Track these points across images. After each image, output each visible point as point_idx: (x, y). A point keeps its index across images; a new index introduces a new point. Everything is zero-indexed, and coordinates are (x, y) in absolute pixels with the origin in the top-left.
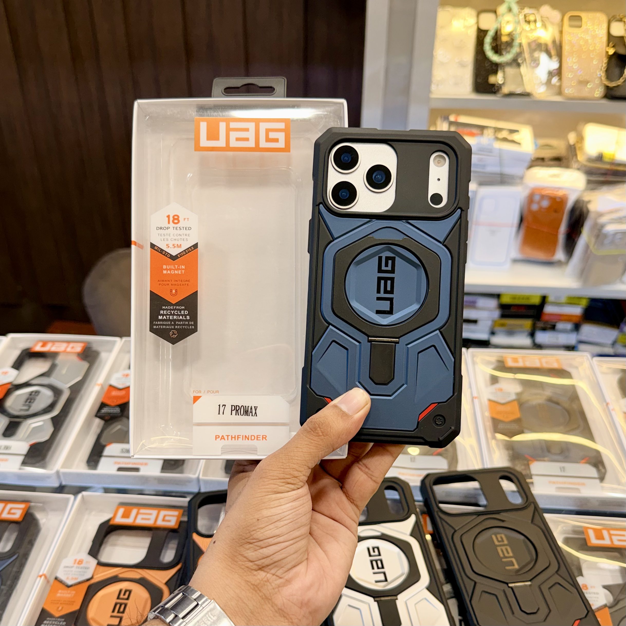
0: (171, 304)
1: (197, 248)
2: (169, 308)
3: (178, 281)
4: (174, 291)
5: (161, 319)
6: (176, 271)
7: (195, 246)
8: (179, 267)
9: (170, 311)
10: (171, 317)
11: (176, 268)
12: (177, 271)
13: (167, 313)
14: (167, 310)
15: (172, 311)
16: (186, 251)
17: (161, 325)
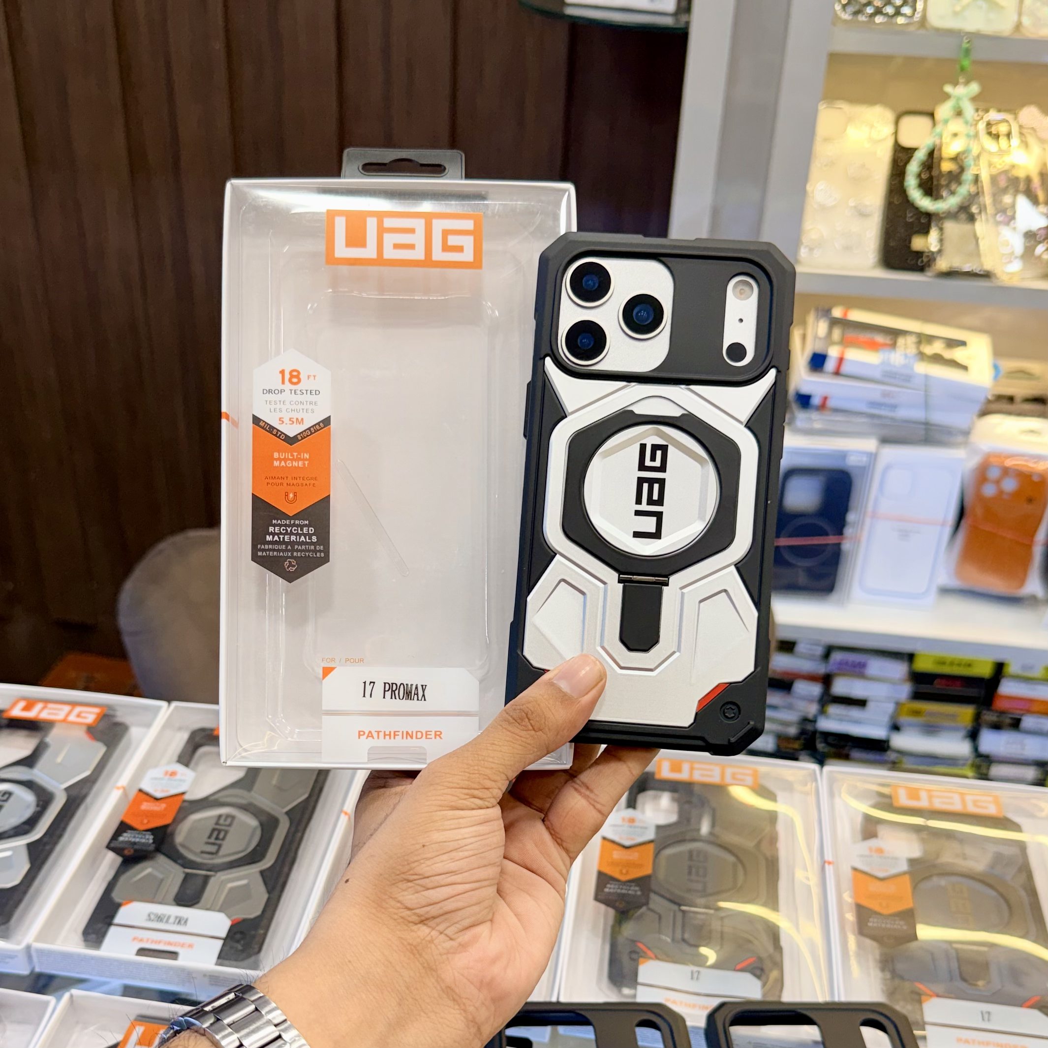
0: (286, 517)
1: (330, 425)
2: (284, 522)
3: (298, 479)
4: (291, 495)
5: (270, 541)
6: (294, 463)
7: (327, 422)
8: (299, 456)
9: (285, 528)
10: (286, 538)
11: (295, 457)
12: (297, 462)
13: (280, 530)
14: (280, 526)
15: (287, 528)
16: (312, 429)
17: (270, 551)
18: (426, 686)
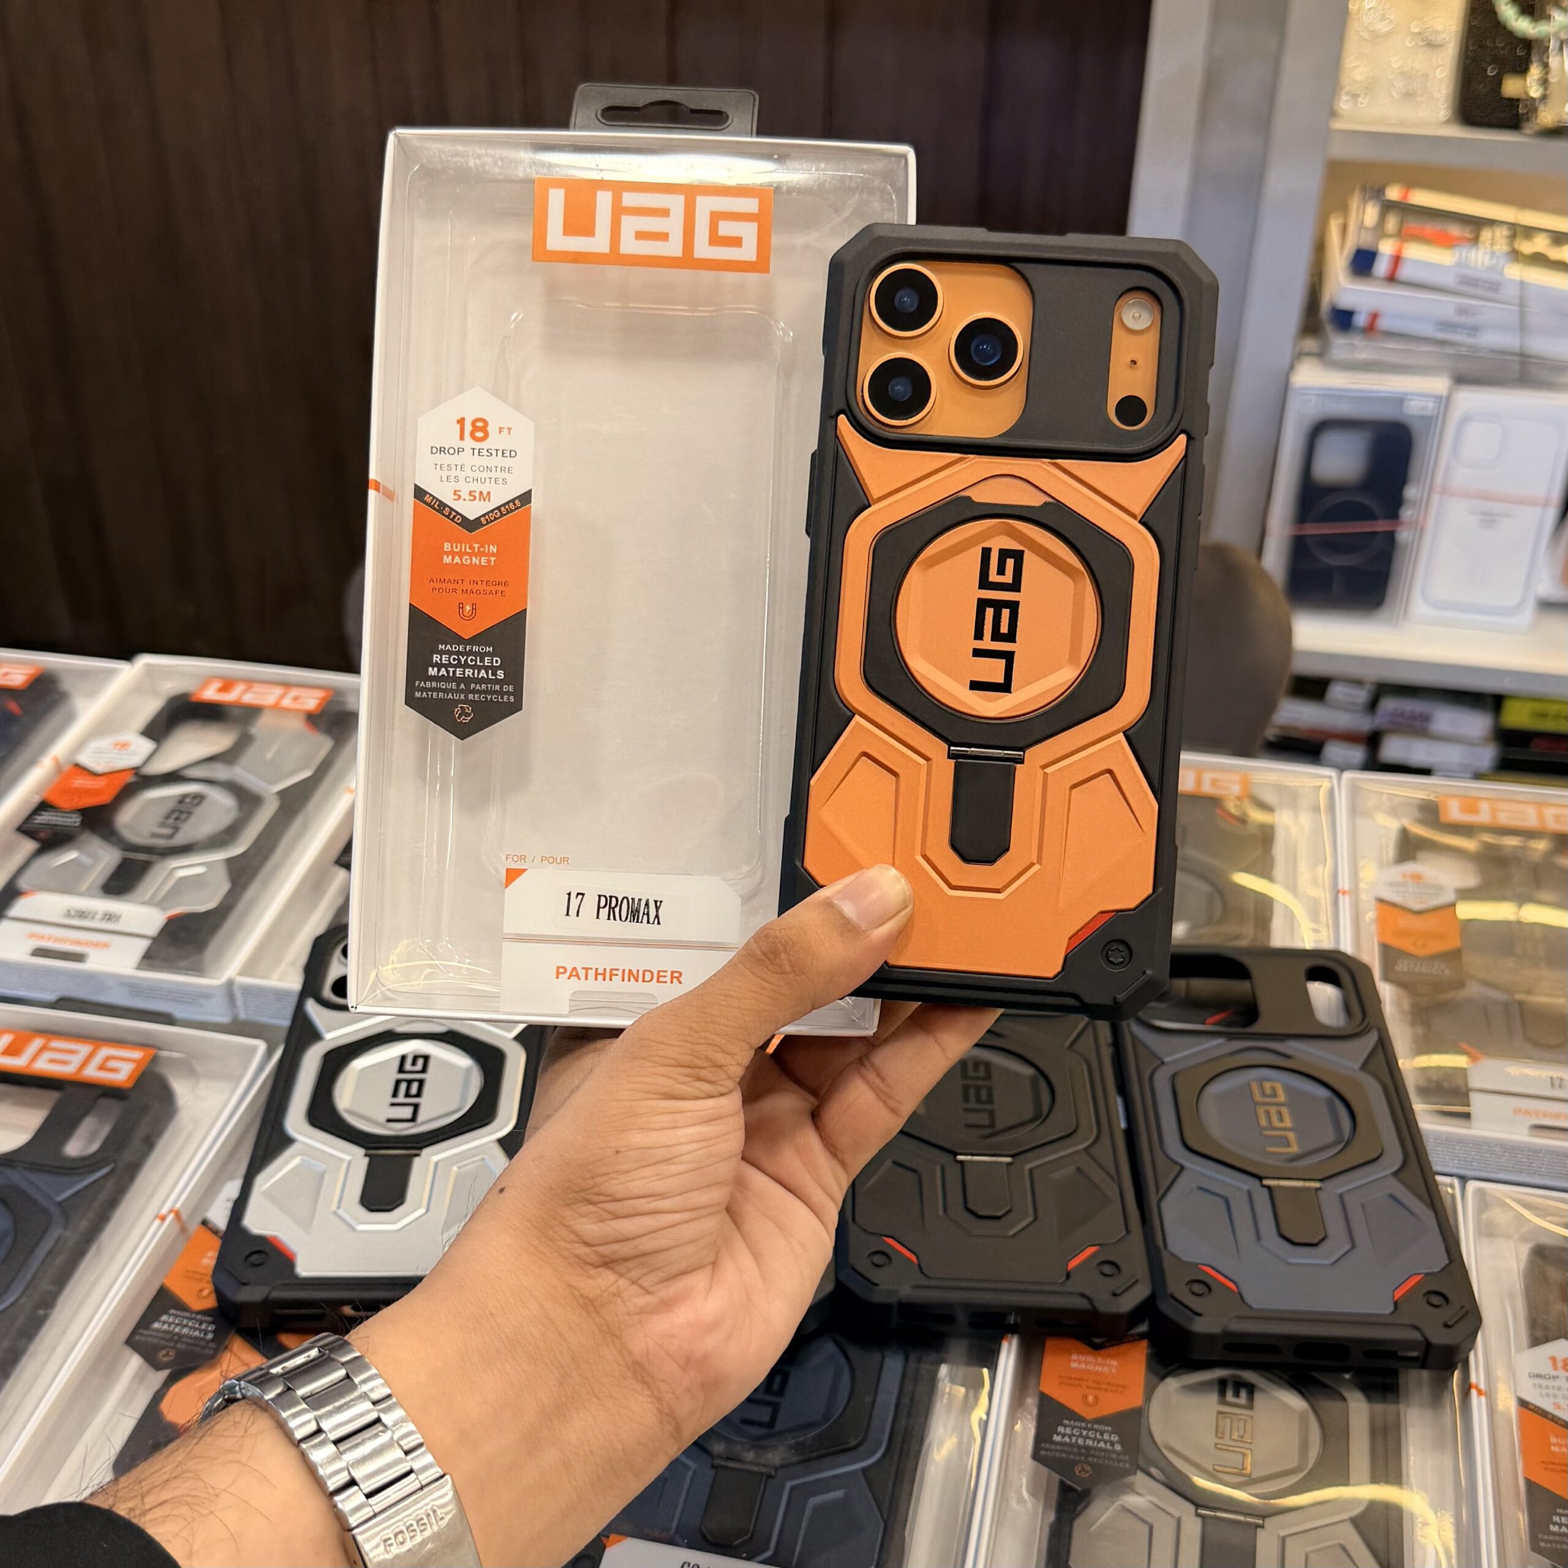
0: (460, 640)
17: (433, 692)
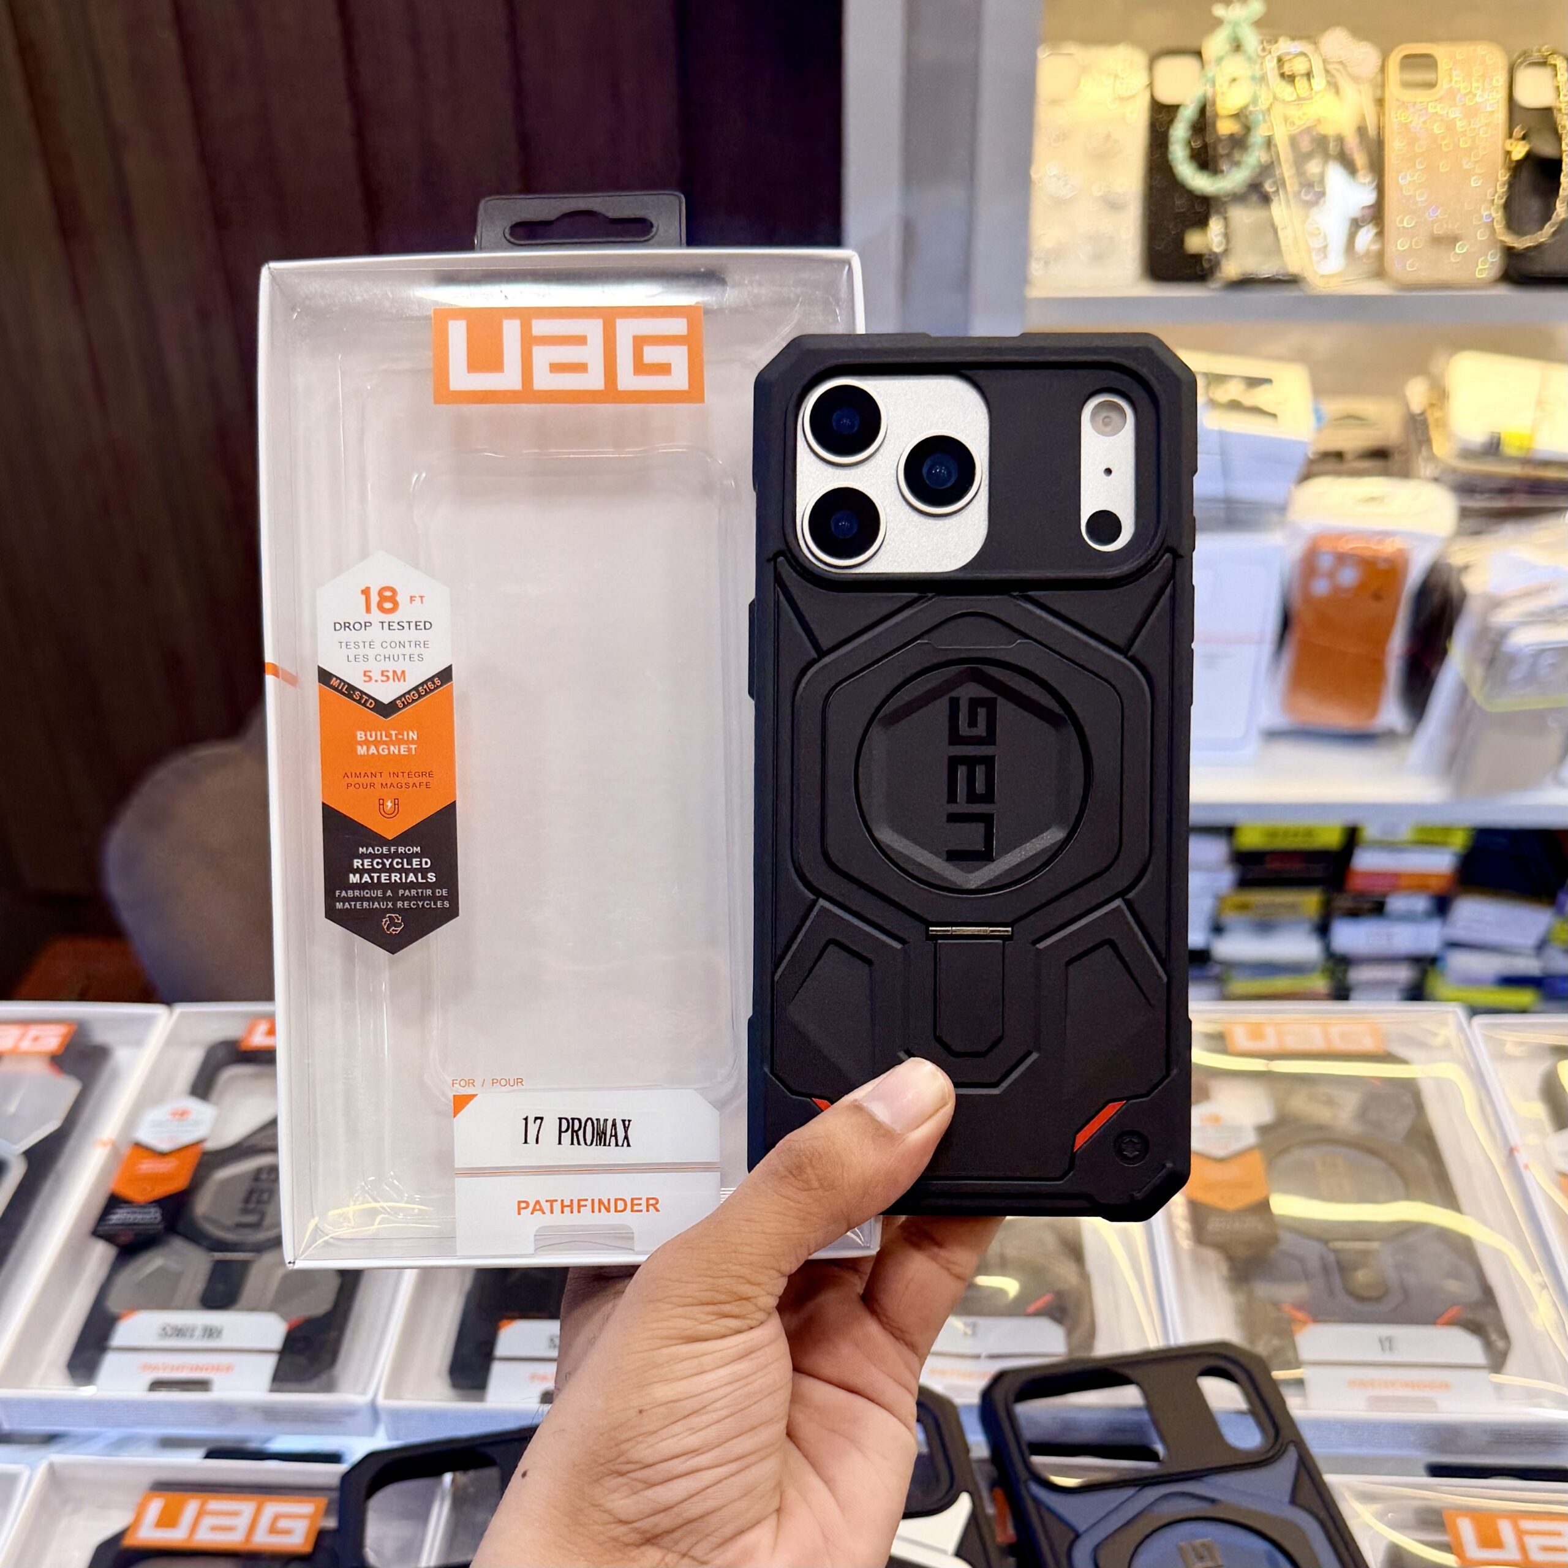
0: (382, 841)
18: (629, 1121)
